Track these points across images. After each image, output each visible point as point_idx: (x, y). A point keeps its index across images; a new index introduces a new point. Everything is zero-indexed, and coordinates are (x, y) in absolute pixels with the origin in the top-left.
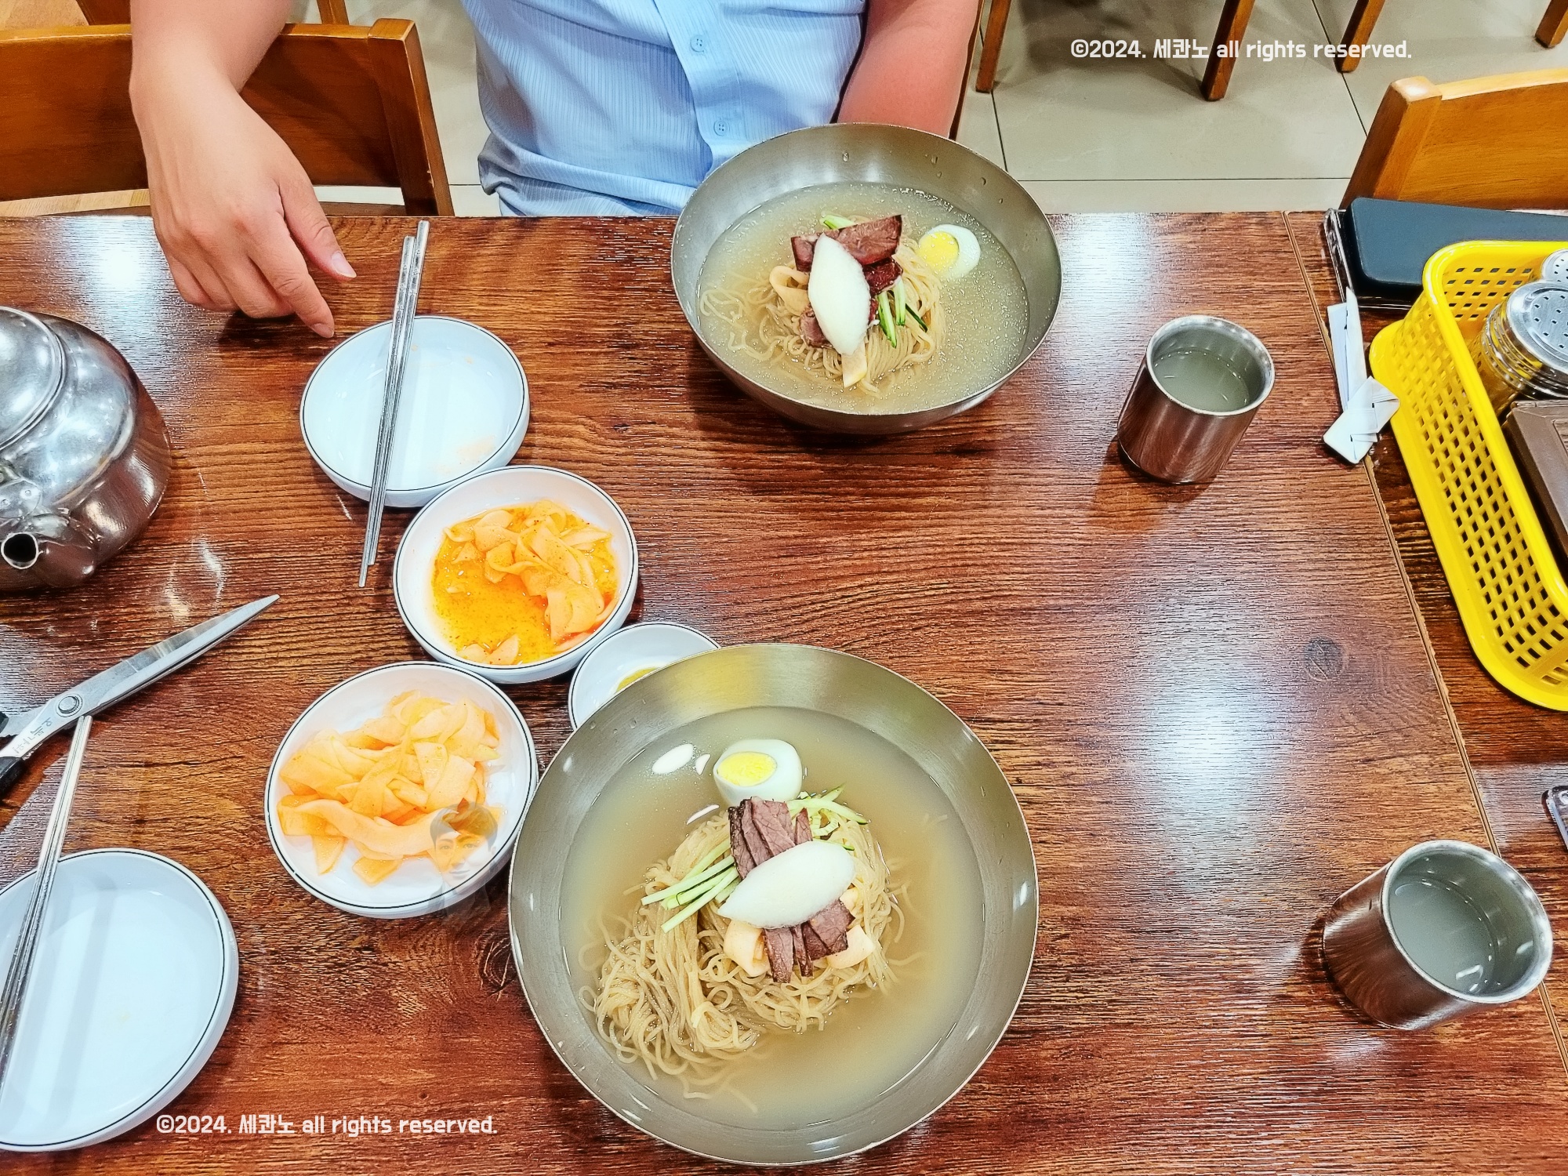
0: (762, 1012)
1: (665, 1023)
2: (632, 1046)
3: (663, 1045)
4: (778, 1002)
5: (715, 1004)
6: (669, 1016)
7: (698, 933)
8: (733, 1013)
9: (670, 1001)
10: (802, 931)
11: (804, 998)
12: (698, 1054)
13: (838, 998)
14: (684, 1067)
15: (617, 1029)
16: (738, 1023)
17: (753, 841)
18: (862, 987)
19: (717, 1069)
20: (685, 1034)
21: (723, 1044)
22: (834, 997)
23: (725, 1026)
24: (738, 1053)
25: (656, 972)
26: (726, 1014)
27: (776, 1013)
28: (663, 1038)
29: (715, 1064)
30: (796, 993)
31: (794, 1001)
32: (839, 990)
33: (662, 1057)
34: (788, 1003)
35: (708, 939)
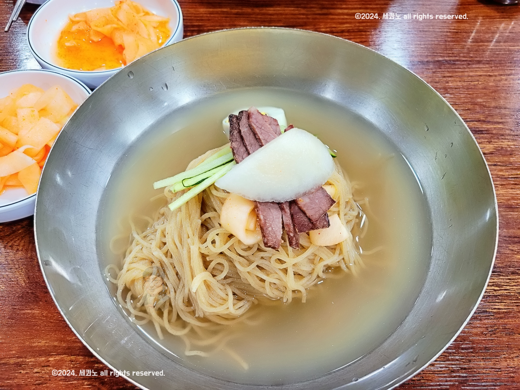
0: (254, 283)
1: (172, 293)
2: (145, 312)
3: (170, 312)
4: (268, 275)
5: (214, 276)
6: (176, 288)
7: (201, 216)
8: (230, 284)
9: (177, 274)
10: (290, 208)
11: (291, 272)
12: (199, 319)
13: (318, 277)
14: (186, 331)
15: (133, 298)
16: (234, 294)
17: (249, 139)
18: (337, 269)
19: (215, 333)
20: (189, 302)
21: (220, 310)
22: (315, 276)
23: (222, 294)
24: (234, 319)
25: (167, 252)
26: (223, 285)
27: (267, 284)
28: (170, 305)
29: (214, 328)
30: (284, 266)
31: (281, 274)
32: (320, 268)
33: (169, 321)
34: (276, 276)
35: (209, 221)
